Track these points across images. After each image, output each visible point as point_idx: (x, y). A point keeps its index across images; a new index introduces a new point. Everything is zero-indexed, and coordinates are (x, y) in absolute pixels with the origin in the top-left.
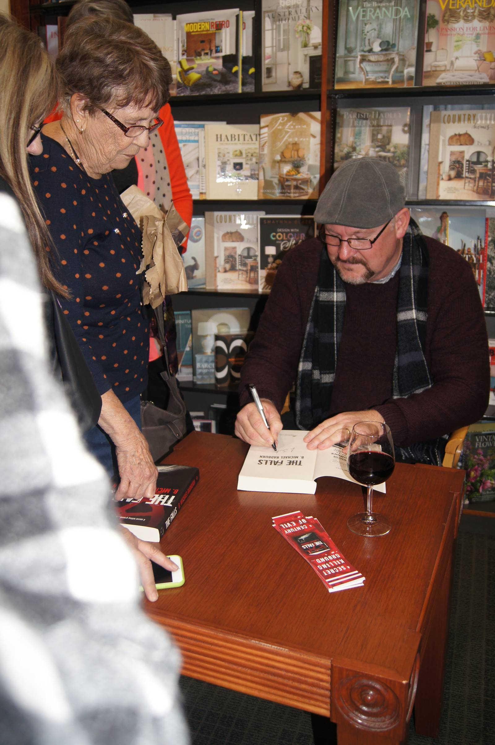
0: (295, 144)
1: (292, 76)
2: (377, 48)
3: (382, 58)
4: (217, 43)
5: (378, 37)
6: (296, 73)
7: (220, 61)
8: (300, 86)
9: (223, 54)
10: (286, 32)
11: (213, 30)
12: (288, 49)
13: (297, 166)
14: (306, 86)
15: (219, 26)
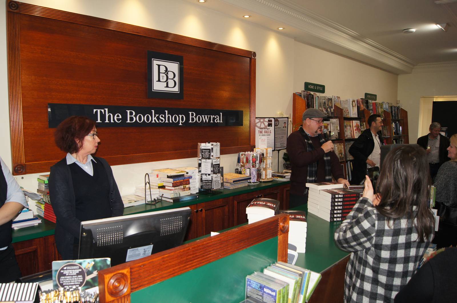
0: (341, 150)
6: (336, 135)
7: (329, 132)
8: (337, 138)
9: (329, 131)
12: (335, 130)
13: (342, 155)
14: (338, 138)
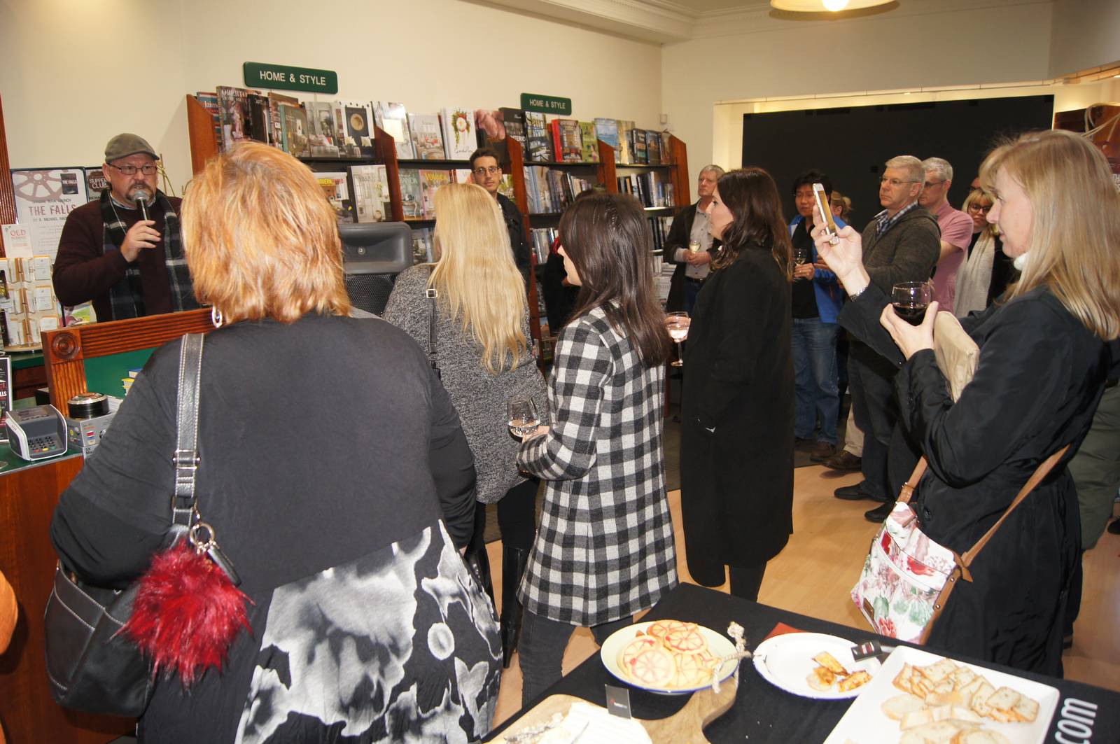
1: (375, 213)
2: (407, 199)
3: (410, 204)
4: (337, 192)
5: (407, 193)
6: (377, 211)
7: (341, 203)
9: (341, 199)
10: (369, 188)
11: (334, 184)
12: (371, 198)
15: (337, 182)
